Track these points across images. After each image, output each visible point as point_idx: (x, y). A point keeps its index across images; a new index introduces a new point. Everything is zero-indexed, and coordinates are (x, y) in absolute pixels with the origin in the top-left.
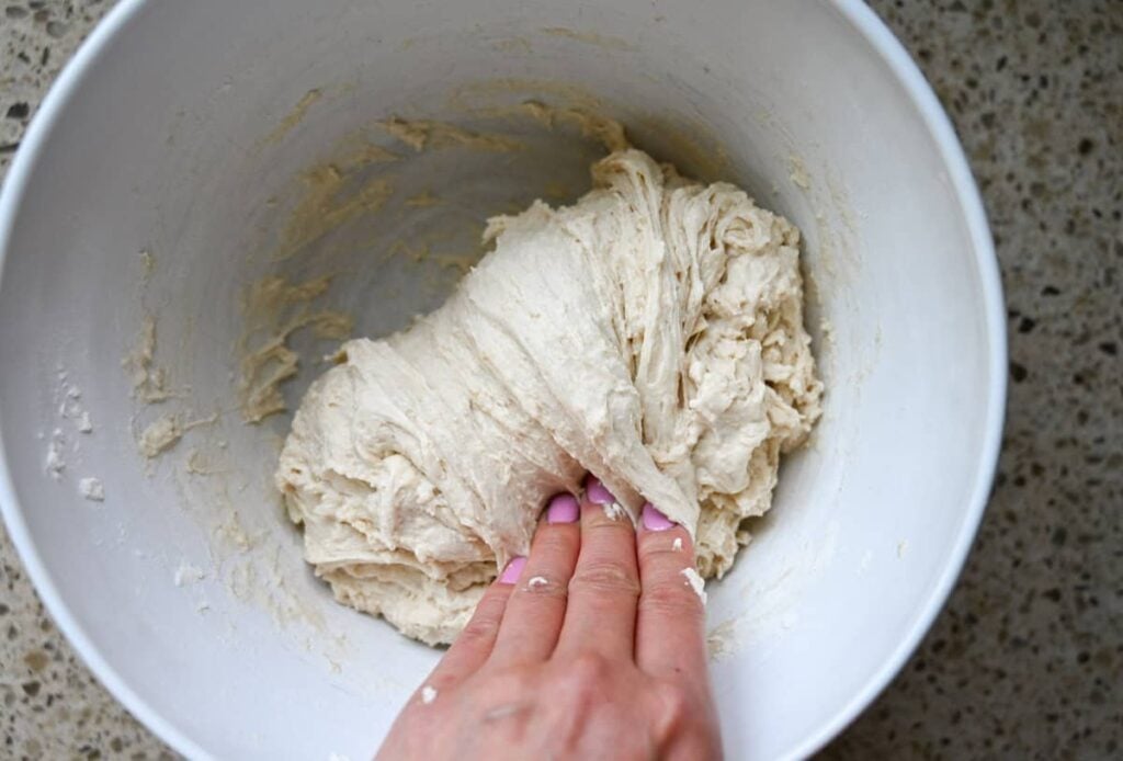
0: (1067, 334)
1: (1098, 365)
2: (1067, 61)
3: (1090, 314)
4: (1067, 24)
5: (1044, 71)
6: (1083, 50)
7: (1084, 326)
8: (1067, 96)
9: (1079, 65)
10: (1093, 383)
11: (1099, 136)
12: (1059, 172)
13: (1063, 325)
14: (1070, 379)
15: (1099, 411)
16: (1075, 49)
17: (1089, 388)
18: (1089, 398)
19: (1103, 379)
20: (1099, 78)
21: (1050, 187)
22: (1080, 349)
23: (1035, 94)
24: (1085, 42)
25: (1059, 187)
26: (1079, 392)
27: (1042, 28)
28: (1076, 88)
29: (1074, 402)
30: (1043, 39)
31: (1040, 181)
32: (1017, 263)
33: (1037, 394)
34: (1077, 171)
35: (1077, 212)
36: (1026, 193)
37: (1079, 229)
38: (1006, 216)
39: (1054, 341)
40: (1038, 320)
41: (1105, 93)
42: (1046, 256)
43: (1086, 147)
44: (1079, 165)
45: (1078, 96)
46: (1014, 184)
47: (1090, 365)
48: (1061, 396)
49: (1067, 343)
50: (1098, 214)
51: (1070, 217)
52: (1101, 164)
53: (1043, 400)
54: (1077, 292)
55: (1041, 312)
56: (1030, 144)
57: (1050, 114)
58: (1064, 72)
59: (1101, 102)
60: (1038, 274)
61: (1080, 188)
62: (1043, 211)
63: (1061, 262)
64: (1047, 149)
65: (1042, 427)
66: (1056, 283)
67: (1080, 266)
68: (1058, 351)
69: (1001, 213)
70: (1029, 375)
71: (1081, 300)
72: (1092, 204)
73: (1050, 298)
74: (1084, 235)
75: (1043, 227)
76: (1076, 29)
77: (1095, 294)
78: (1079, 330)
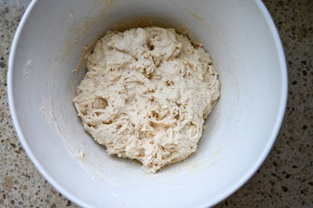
0: (299, 179)
1: (308, 188)
2: (300, 104)
3: (306, 174)
4: (300, 94)
5: (293, 106)
6: (304, 101)
7: (304, 177)
8: (300, 113)
9: (303, 105)
10: (307, 193)
11: (309, 125)
12: (298, 134)
13: (298, 176)
14: (300, 192)
15: (308, 201)
16: (302, 101)
17: (305, 195)
18: (305, 197)
19: (309, 192)
20: (309, 109)
21: (295, 138)
22: (302, 183)
23: (291, 113)
24: (305, 99)
25: (298, 138)
26: (302, 196)
27: (293, 95)
28: (302, 112)
29: (301, 198)
30: (293, 98)
31: (292, 136)
32: (285, 159)
33: (291, 196)
34: (302, 134)
35: (302, 145)
36: (288, 139)
37: (303, 150)
38: (282, 145)
39: (296, 181)
40: (291, 175)
41: (310, 113)
42: (294, 157)
43: (305, 128)
44: (303, 132)
45: (303, 113)
46: (285, 137)
47: (306, 188)
48: (297, 197)
49: (299, 182)
50: (308, 146)
51: (300, 146)
52: (309, 132)
53: (292, 198)
54: (302, 167)
55: (292, 173)
56: (289, 126)
57: (295, 118)
58: (299, 107)
59: (309, 115)
60: (291, 162)
61: (303, 139)
62: (293, 145)
63: (298, 159)
64: (294, 128)
65: (292, 205)
66: (296, 165)
67: (303, 160)
68: (296, 184)
69: (281, 145)
70: (288, 191)
71: (303, 170)
72: (307, 143)
73: (294, 169)
74: (304, 152)
75: (293, 149)
76: (302, 95)
77: (307, 168)
78: (303, 178)
